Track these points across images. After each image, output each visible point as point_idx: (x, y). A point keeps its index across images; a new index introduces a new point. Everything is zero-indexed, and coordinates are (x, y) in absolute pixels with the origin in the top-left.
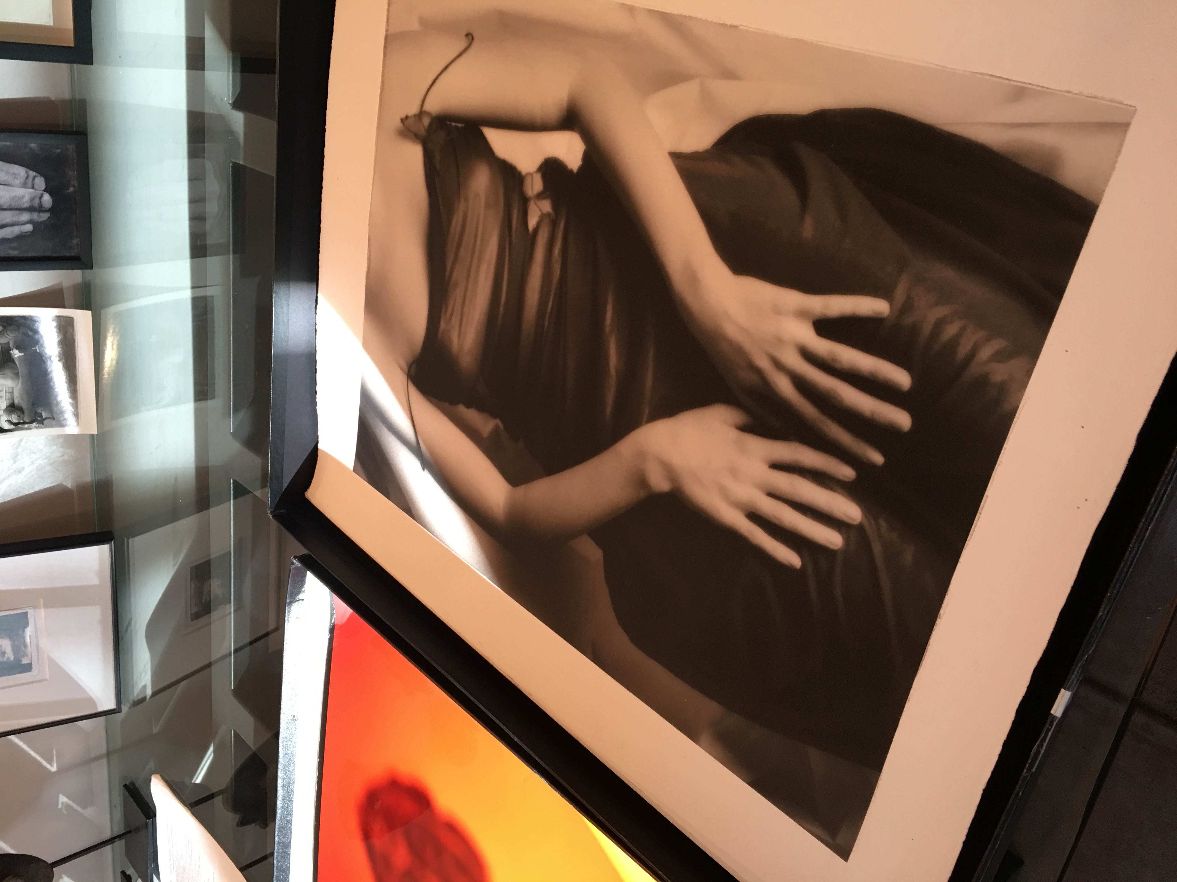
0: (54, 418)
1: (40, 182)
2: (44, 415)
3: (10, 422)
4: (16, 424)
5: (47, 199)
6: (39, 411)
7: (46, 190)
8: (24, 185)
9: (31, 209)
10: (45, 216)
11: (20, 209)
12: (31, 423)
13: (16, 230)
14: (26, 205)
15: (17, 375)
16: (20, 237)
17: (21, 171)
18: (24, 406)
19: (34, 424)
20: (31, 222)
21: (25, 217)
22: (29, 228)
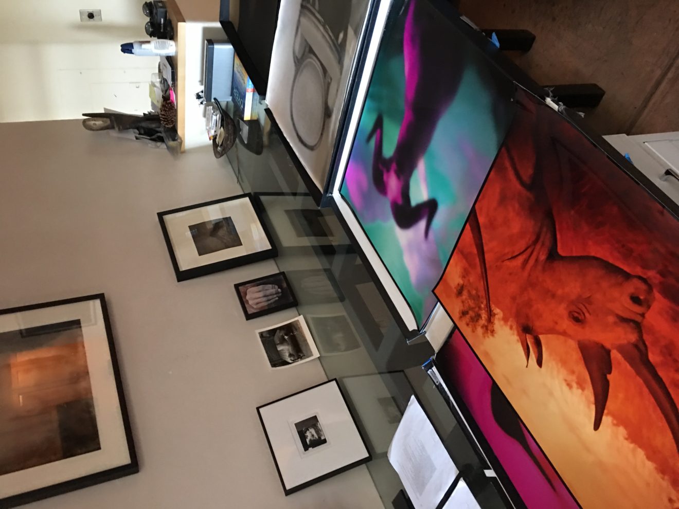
0: (304, 355)
1: (276, 287)
2: (301, 355)
3: (291, 360)
4: (293, 360)
5: (279, 290)
6: (299, 354)
7: (279, 288)
8: (272, 288)
9: (276, 294)
10: (280, 294)
11: (274, 294)
12: (298, 359)
13: (274, 300)
14: (274, 293)
15: (288, 344)
16: (276, 301)
17: (270, 286)
18: (294, 354)
19: (299, 359)
20: (277, 297)
21: (275, 296)
22: (277, 298)
